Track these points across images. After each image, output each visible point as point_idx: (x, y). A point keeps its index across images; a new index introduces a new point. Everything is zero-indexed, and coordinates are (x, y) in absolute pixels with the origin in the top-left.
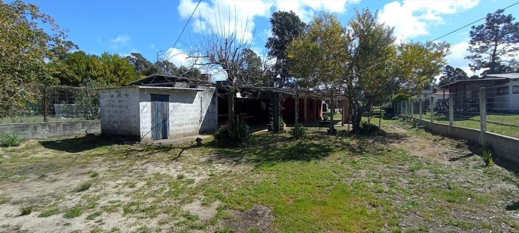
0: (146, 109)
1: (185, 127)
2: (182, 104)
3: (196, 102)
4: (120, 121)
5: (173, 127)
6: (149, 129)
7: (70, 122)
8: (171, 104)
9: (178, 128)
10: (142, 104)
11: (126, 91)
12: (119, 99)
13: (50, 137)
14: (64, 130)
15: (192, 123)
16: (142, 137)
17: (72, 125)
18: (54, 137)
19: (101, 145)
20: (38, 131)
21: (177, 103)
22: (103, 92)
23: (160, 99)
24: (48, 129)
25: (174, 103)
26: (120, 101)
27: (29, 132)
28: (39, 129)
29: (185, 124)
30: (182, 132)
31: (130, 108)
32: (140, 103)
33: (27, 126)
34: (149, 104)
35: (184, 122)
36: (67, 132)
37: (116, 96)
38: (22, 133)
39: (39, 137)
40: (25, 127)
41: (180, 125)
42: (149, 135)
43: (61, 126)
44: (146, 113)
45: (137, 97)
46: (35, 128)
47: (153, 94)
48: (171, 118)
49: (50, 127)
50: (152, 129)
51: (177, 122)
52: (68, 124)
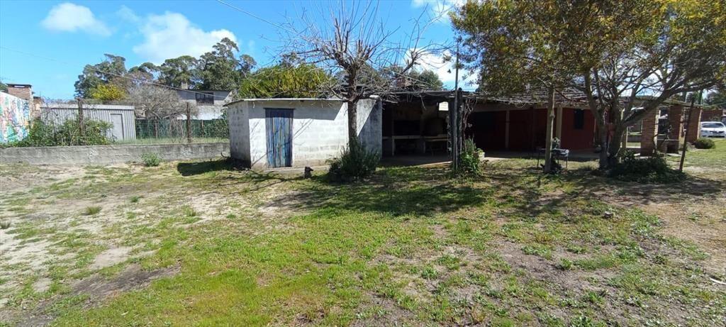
0: (258, 127)
1: (321, 152)
2: (315, 120)
3: (340, 118)
4: (240, 143)
5: (301, 152)
6: (264, 153)
7: (212, 144)
8: (297, 123)
9: (308, 153)
10: (252, 122)
11: (241, 106)
12: (238, 115)
13: (192, 159)
14: (206, 152)
15: (333, 147)
16: (252, 162)
17: (213, 146)
18: (195, 159)
20: (182, 153)
21: (307, 120)
23: (279, 113)
24: (190, 150)
25: (302, 120)
26: (239, 118)
27: (173, 153)
28: (182, 149)
29: (321, 148)
30: (315, 158)
31: (244, 126)
32: (250, 121)
33: (172, 146)
34: (263, 121)
35: (319, 146)
36: (209, 155)
37: (236, 112)
38: (167, 153)
39: (183, 158)
40: (169, 148)
41: (311, 150)
42: (264, 161)
43: (203, 148)
44: (259, 132)
45: (246, 112)
46: (179, 149)
47: (269, 109)
48: (295, 141)
49: (192, 148)
50: (267, 153)
51: (307, 145)
52: (209, 145)
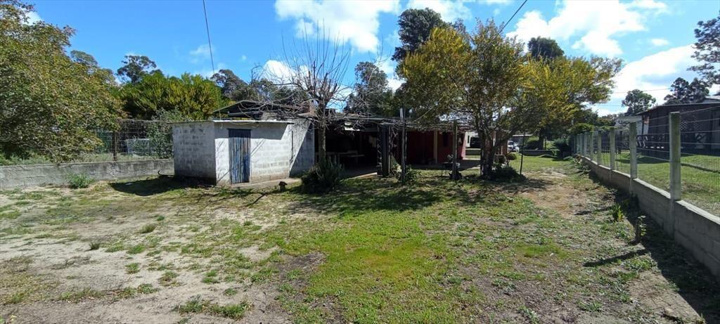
0: (222, 146)
1: (271, 168)
2: (267, 140)
3: (285, 138)
4: (195, 161)
5: (256, 169)
6: (226, 171)
7: (142, 162)
8: (253, 141)
9: (261, 169)
10: (218, 141)
11: (201, 125)
12: (193, 134)
13: (120, 178)
14: (136, 170)
15: (281, 164)
16: (218, 179)
17: (144, 164)
18: (124, 178)
19: (173, 188)
20: (108, 172)
21: (261, 140)
22: (176, 127)
23: (240, 134)
24: (118, 169)
25: (257, 140)
26: (194, 137)
27: (98, 172)
28: (109, 168)
29: (272, 164)
30: (267, 174)
31: (204, 145)
32: (216, 140)
33: (97, 166)
34: (227, 141)
35: (270, 162)
36: (138, 173)
37: (189, 131)
38: (92, 173)
39: (109, 178)
40: (93, 167)
41: (264, 166)
42: (227, 178)
43: (132, 166)
44: (223, 151)
45: (212, 132)
46: (105, 168)
47: (233, 129)
48: (253, 158)
49: (120, 166)
50: (230, 170)
51: (261, 162)
52: (139, 163)
